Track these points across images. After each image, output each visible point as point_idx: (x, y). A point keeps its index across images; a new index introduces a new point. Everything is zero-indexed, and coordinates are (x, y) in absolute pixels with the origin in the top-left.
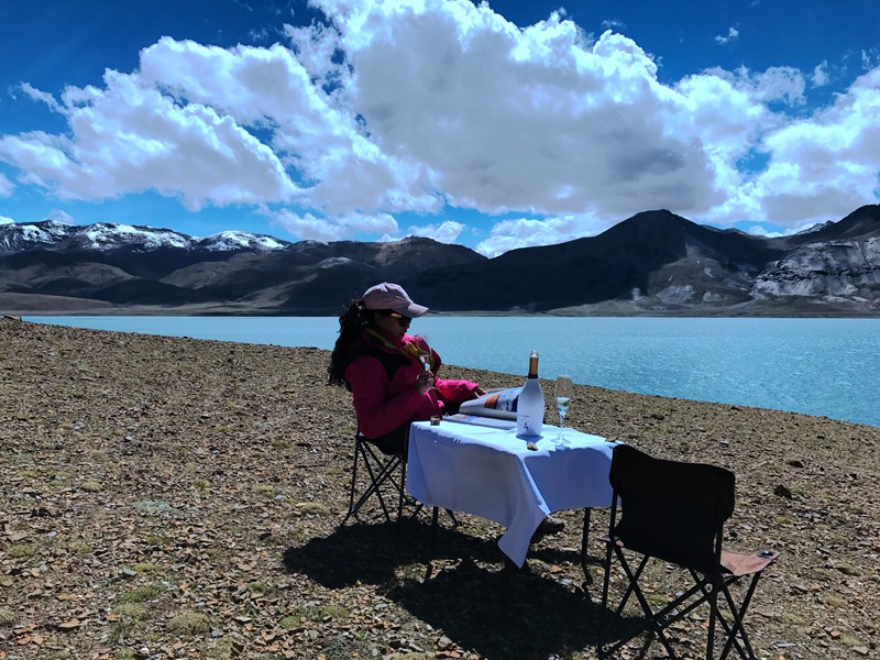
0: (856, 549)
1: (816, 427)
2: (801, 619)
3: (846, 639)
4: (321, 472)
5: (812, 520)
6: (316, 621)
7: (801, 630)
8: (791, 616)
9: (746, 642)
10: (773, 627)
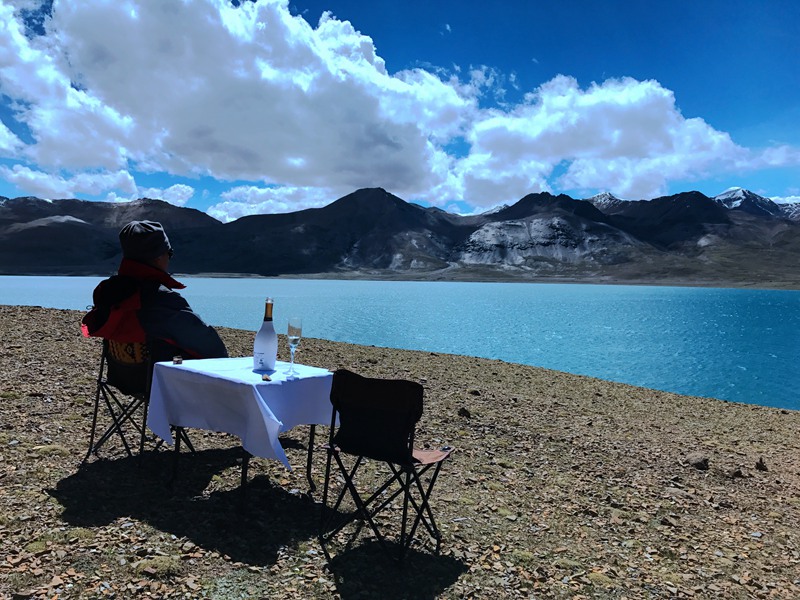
0: (512, 450)
1: (493, 367)
2: (471, 501)
3: (501, 511)
4: (58, 419)
5: (483, 432)
6: (63, 543)
7: (471, 508)
8: (465, 499)
9: (432, 520)
10: (452, 508)
